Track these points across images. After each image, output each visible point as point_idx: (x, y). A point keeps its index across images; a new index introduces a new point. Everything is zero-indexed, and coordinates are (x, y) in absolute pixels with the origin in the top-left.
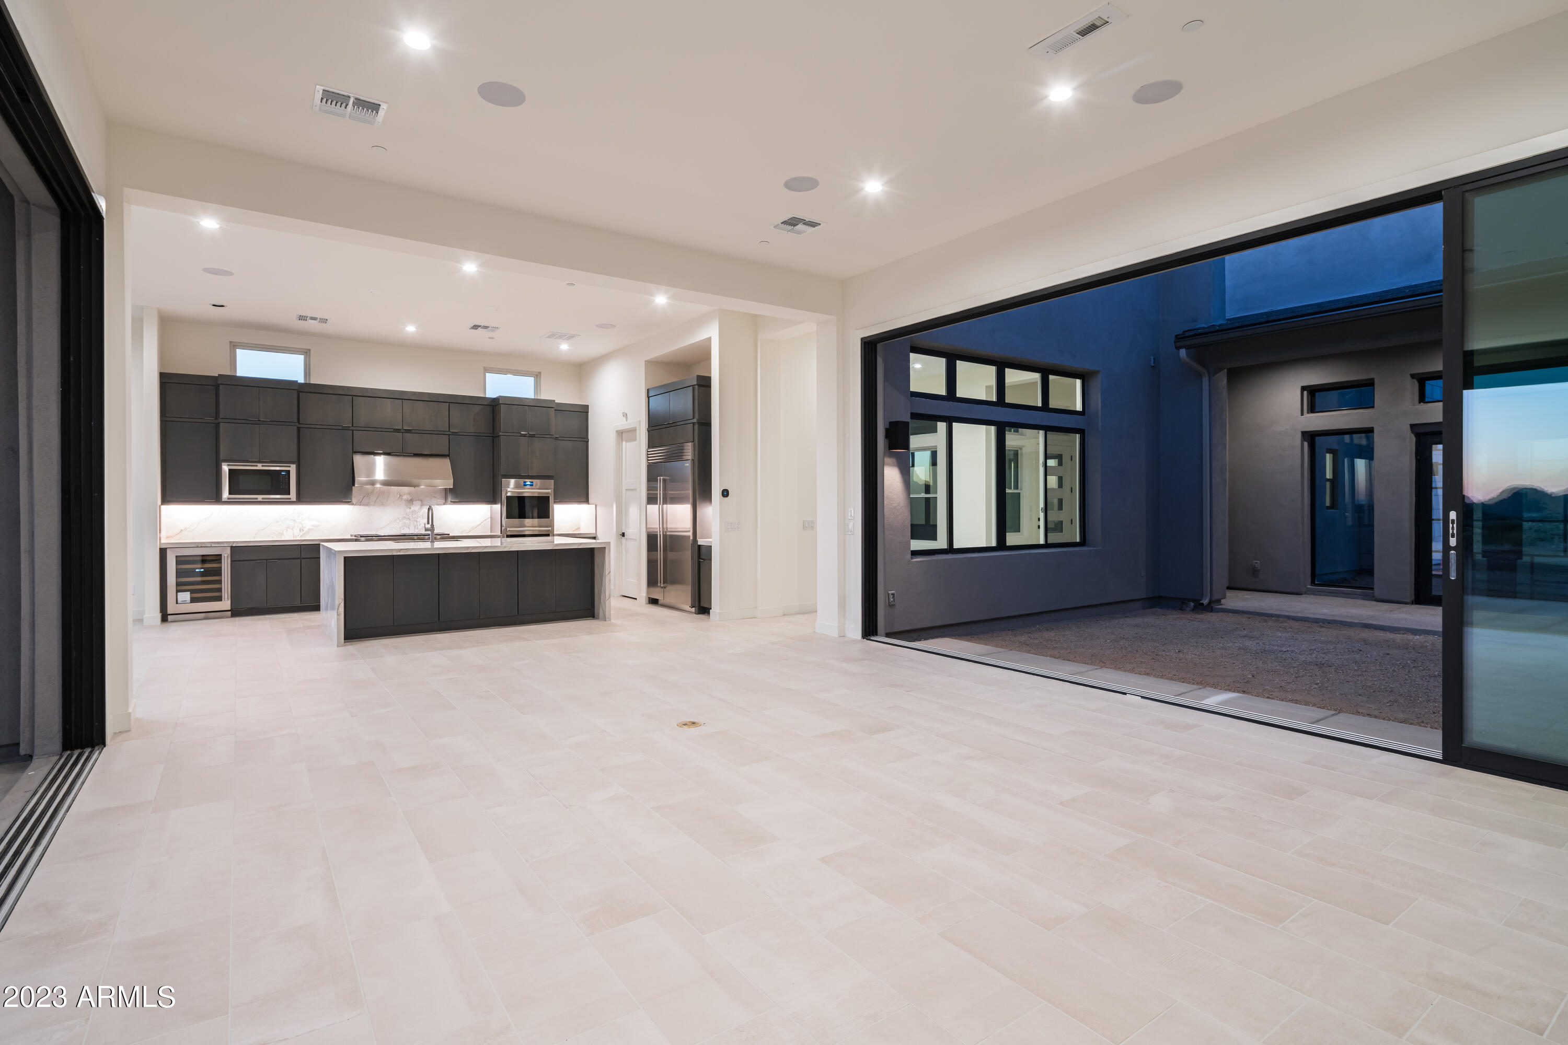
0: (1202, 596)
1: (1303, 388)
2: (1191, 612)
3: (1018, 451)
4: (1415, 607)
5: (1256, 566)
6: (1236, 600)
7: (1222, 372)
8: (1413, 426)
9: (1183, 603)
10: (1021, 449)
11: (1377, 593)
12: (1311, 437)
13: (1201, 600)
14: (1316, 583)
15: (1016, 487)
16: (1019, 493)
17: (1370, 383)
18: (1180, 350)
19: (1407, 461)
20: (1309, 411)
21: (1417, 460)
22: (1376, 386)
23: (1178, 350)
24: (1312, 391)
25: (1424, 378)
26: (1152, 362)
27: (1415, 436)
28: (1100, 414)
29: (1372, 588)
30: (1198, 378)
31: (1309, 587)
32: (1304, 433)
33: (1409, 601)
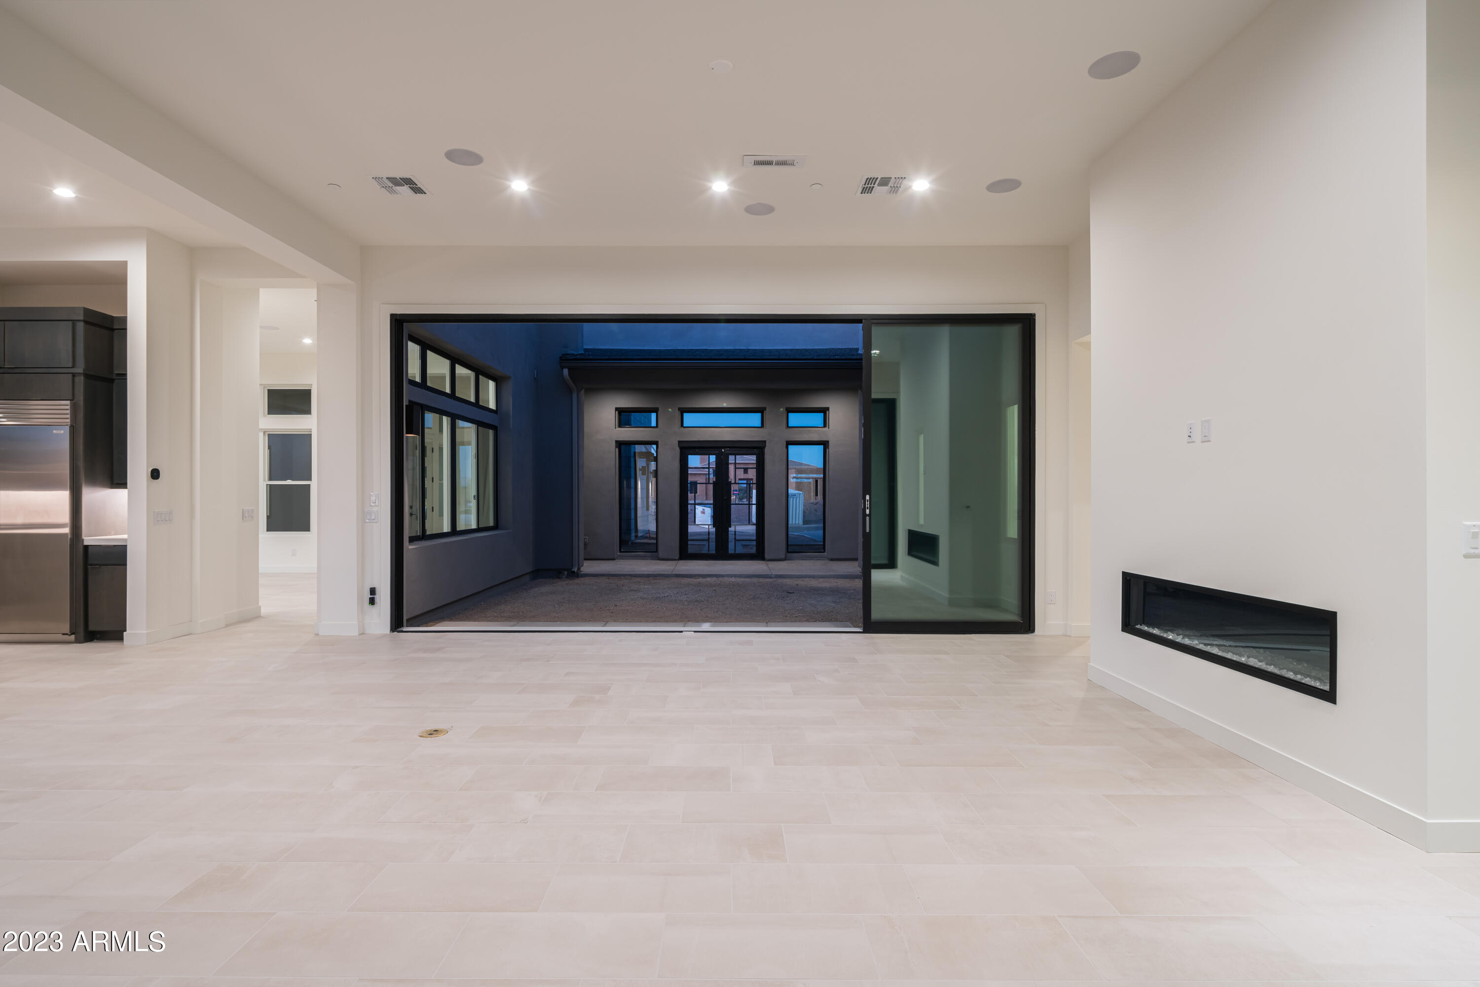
0: (572, 566)
1: (617, 409)
4: (681, 562)
5: (586, 540)
6: (589, 567)
7: (583, 388)
8: (679, 442)
9: (559, 573)
11: (661, 554)
12: (620, 444)
13: (572, 569)
14: (622, 550)
17: (655, 411)
18: (564, 369)
19: (676, 465)
20: (620, 426)
21: (681, 465)
22: (659, 412)
23: (563, 370)
24: (620, 411)
25: (683, 411)
26: (536, 374)
27: (680, 449)
28: (511, 414)
29: (657, 551)
30: (571, 391)
31: (619, 554)
32: (616, 442)
33: (677, 558)
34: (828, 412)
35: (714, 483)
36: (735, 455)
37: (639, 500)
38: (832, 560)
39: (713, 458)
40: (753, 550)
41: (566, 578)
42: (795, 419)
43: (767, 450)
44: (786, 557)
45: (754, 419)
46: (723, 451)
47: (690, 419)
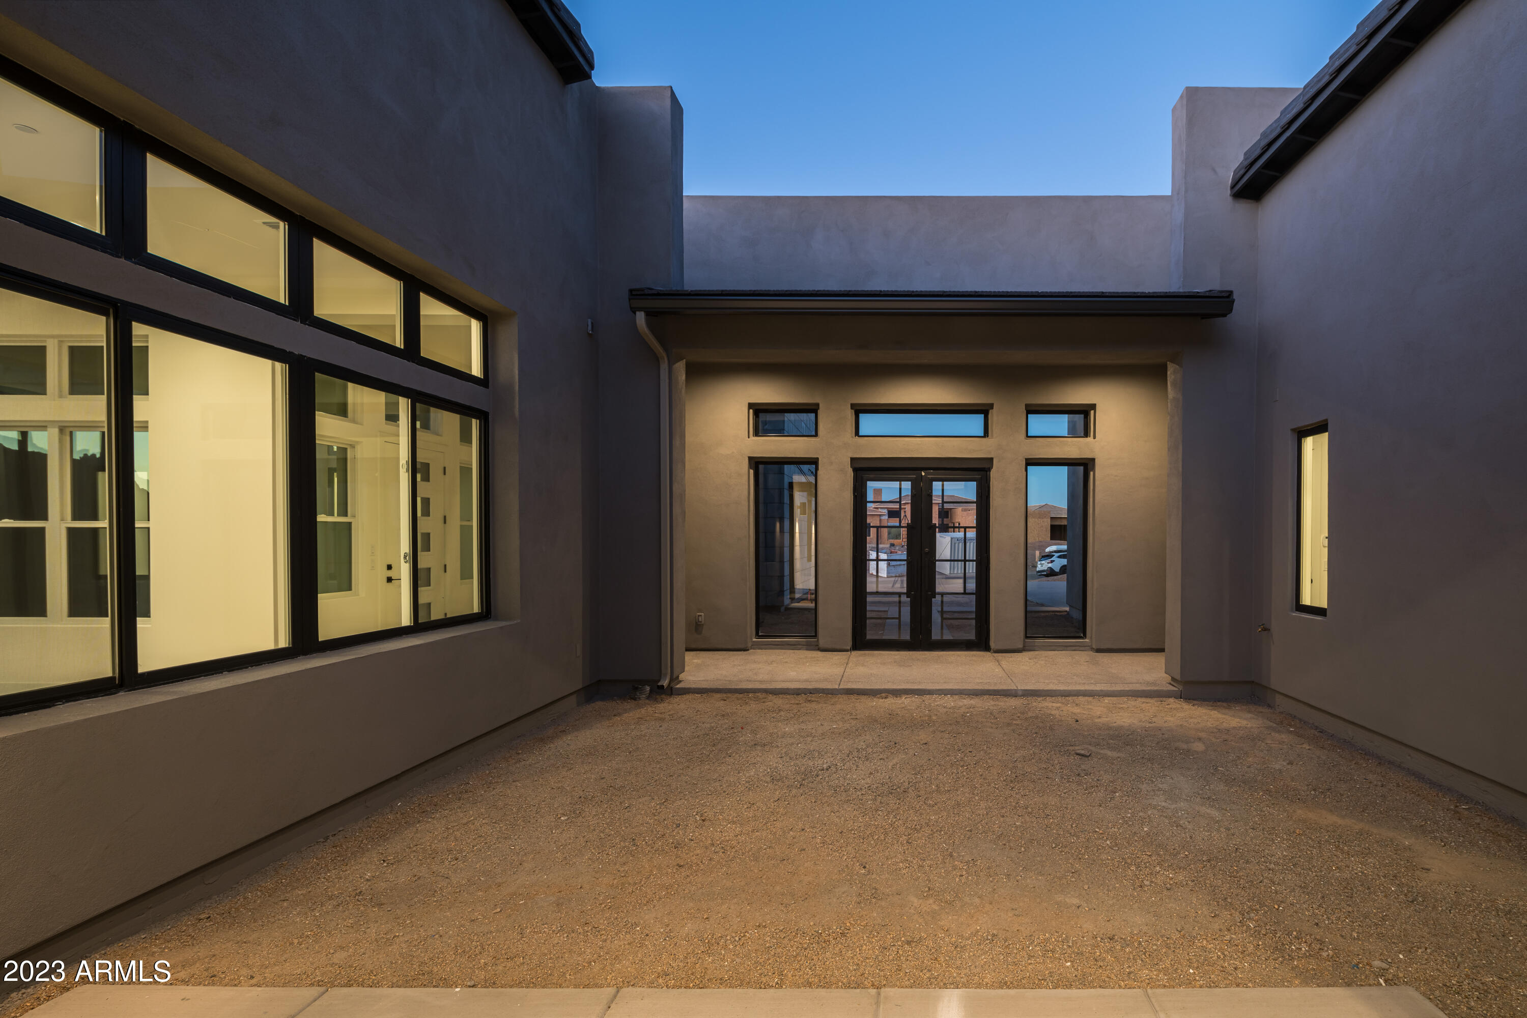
0: (660, 676)
1: (751, 406)
2: (647, 701)
3: (346, 449)
5: (700, 619)
6: (694, 669)
7: (681, 362)
8: (852, 459)
9: (636, 689)
10: (353, 447)
11: (822, 641)
12: (756, 463)
13: (659, 681)
14: (760, 634)
15: (344, 512)
16: (350, 524)
17: (813, 409)
18: (638, 313)
19: (848, 497)
20: (756, 434)
21: (855, 497)
22: (820, 412)
23: (635, 314)
24: (758, 410)
25: (859, 410)
26: (590, 327)
27: (853, 471)
28: (517, 388)
29: (816, 636)
30: (657, 360)
31: (754, 640)
32: (750, 459)
33: (849, 648)
34: (1092, 412)
35: (909, 527)
36: (943, 480)
37: (797, 549)
38: (1099, 651)
39: (907, 486)
40: (971, 636)
41: (648, 698)
42: (1039, 424)
43: (993, 473)
44: (1024, 646)
45: (973, 424)
46: (923, 474)
47: (870, 424)
